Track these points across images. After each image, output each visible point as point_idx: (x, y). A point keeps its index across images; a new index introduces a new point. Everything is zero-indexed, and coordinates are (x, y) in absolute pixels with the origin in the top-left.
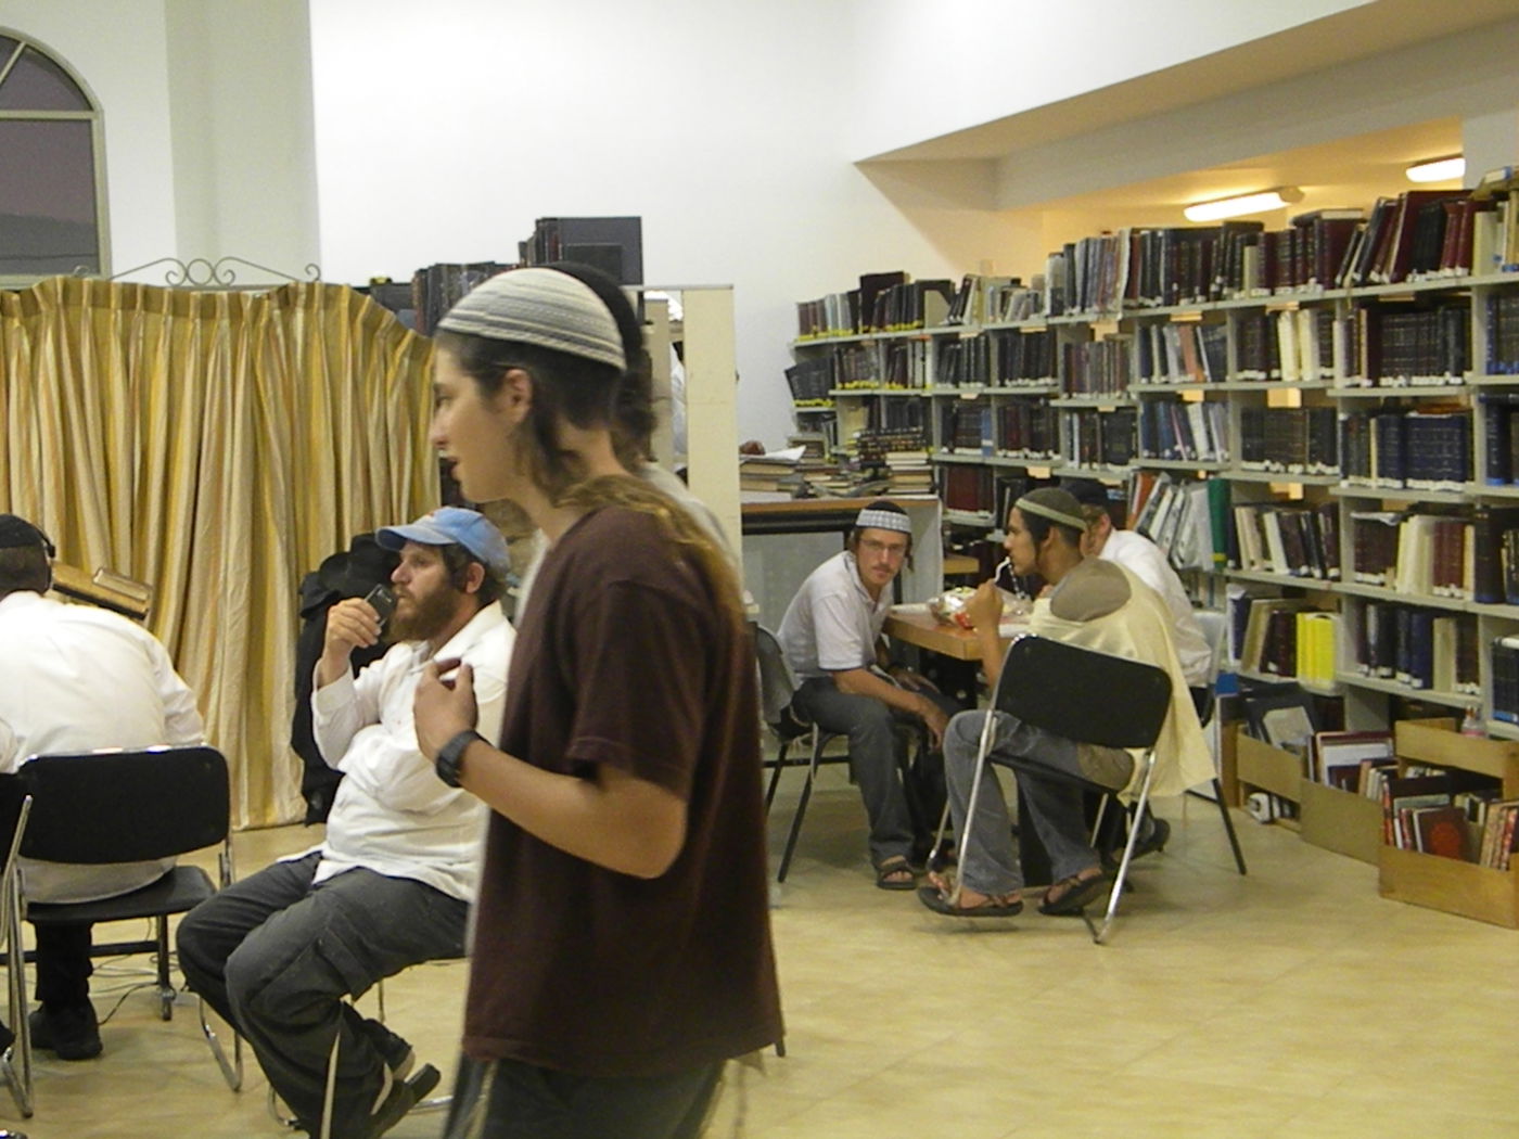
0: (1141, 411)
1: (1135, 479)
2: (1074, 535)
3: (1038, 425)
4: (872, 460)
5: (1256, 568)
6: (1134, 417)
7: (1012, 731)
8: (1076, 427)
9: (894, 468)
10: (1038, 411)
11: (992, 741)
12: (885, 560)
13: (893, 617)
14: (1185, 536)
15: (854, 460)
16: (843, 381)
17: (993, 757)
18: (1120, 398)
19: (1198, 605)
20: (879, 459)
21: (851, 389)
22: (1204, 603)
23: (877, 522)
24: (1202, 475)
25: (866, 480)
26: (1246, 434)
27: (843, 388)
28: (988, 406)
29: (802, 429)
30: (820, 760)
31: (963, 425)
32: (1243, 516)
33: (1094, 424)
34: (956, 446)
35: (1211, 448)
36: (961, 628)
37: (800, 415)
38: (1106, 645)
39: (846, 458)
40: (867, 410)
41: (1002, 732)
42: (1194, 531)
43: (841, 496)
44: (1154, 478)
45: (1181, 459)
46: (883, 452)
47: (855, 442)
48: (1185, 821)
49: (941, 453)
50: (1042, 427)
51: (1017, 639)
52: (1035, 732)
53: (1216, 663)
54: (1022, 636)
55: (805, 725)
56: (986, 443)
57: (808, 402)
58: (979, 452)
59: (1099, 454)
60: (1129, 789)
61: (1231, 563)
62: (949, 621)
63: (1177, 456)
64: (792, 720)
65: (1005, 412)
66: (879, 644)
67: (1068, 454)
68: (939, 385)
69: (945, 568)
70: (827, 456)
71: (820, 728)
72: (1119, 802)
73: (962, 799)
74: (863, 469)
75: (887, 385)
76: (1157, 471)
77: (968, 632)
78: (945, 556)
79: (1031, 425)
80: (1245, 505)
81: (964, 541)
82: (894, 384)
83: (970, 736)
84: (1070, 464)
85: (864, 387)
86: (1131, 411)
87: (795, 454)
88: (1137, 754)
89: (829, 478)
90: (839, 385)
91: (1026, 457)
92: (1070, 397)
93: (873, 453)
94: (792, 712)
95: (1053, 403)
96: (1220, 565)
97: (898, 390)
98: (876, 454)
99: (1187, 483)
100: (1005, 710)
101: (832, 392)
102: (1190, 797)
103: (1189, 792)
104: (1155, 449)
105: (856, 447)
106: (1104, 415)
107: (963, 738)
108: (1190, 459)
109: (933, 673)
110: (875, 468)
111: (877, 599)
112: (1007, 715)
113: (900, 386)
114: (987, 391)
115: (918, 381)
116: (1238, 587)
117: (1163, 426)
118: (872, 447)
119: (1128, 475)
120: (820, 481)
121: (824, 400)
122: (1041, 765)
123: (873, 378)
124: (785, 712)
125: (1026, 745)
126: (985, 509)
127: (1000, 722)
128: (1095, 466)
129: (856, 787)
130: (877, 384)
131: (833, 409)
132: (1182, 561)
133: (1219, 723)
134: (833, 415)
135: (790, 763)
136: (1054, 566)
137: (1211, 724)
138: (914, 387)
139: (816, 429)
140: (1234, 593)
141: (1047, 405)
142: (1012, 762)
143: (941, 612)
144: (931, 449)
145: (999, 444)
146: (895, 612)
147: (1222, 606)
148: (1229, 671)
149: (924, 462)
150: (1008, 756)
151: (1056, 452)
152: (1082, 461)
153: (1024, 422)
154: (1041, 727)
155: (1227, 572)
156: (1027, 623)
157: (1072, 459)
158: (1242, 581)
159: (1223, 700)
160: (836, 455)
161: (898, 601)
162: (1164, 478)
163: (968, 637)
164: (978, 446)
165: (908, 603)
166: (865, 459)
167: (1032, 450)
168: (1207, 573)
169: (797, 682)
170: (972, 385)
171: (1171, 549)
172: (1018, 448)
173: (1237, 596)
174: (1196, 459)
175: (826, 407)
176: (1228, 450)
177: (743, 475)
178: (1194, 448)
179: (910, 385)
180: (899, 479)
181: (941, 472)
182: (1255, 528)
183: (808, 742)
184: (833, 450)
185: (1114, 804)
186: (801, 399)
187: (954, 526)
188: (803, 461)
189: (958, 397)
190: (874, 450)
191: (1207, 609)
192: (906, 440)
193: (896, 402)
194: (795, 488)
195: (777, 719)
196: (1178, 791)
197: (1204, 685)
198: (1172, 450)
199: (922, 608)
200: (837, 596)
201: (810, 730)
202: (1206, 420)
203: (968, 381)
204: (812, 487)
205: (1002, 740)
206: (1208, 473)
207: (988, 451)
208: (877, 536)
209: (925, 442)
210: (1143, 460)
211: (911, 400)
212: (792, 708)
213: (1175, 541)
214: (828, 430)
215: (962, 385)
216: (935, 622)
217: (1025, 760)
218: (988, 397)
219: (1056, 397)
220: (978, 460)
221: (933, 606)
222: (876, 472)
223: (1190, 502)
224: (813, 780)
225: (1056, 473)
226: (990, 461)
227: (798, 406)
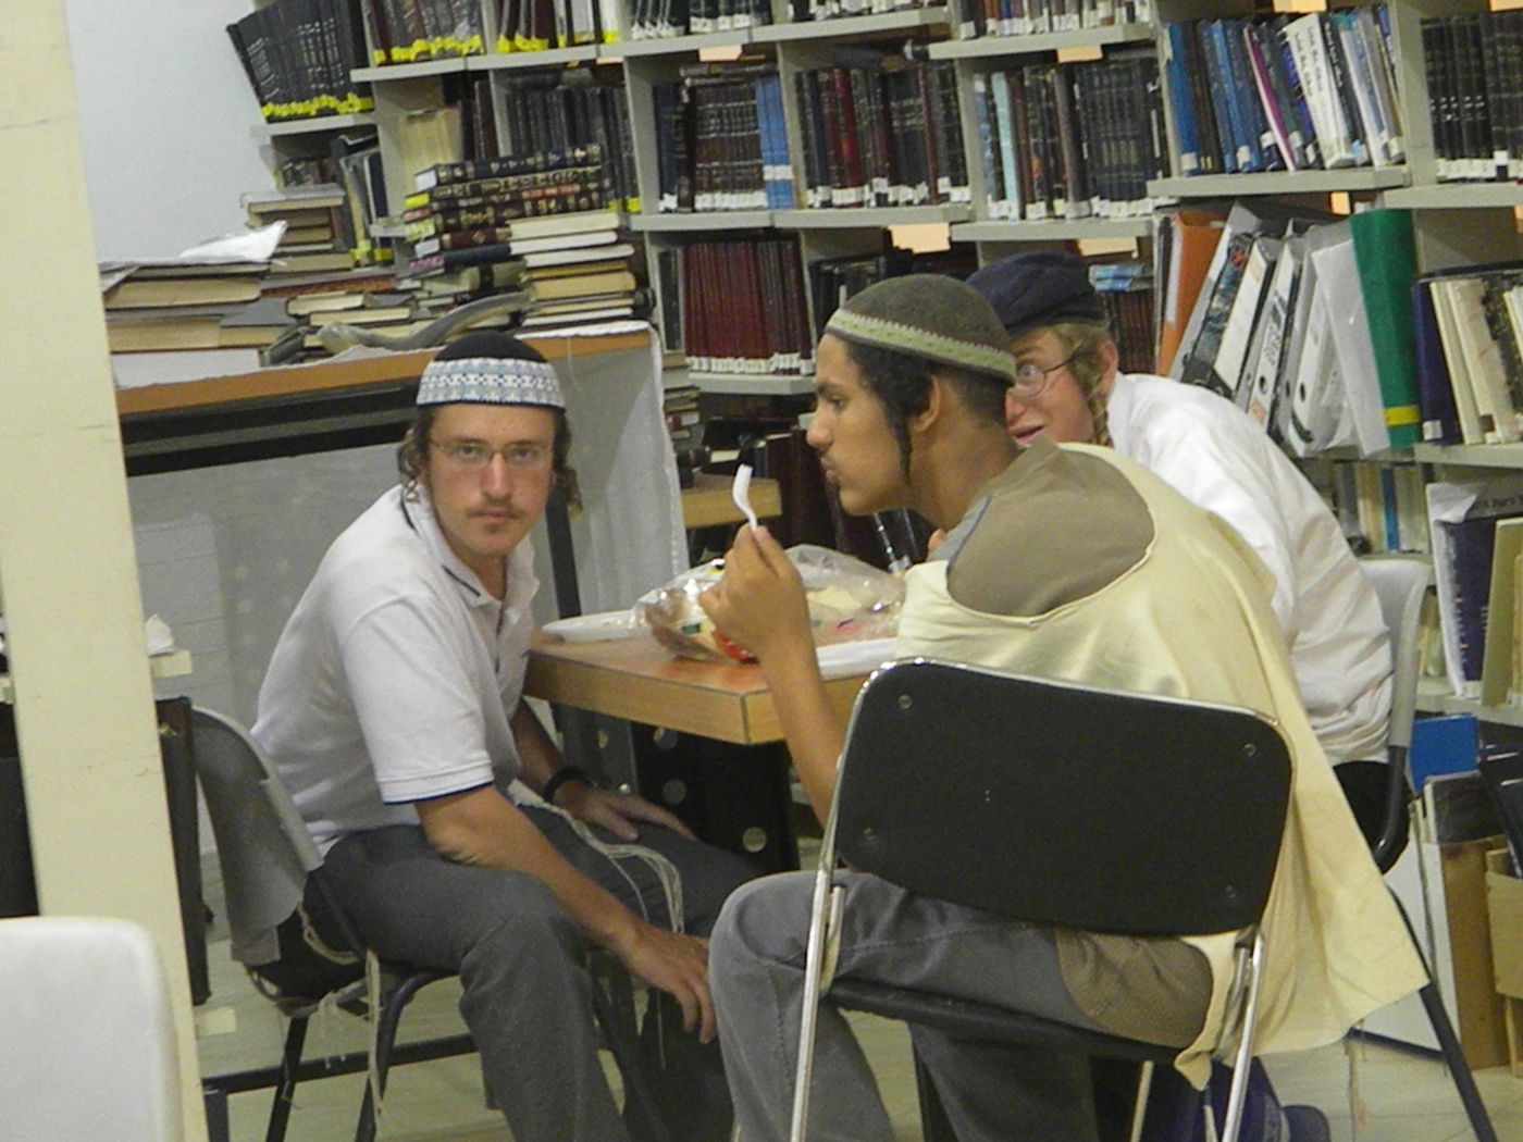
0: (1166, 51)
1: (1166, 230)
2: (990, 390)
3: (903, 111)
4: (473, 244)
5: (1499, 433)
6: (1150, 68)
7: (888, 915)
8: (1003, 111)
9: (532, 261)
10: (901, 76)
11: (834, 951)
12: (498, 488)
13: (554, 650)
14: (1307, 370)
15: (422, 249)
16: (385, 44)
17: (840, 992)
18: (1110, 21)
19: (1362, 547)
20: (492, 240)
21: (413, 61)
22: (1373, 539)
23: (464, 388)
24: (1340, 204)
25: (459, 300)
26: (1440, 86)
27: (389, 62)
28: (772, 74)
29: (291, 178)
30: (394, 1055)
31: (712, 130)
32: (1453, 302)
33: (1051, 96)
34: (695, 189)
35: (1356, 133)
36: (734, 662)
37: (280, 142)
38: (1098, 670)
39: (406, 246)
40: (455, 114)
41: (859, 924)
42: (1329, 356)
43: (392, 345)
44: (1217, 224)
45: (1283, 167)
46: (501, 223)
47: (424, 200)
48: (1357, 1115)
49: (656, 212)
50: (915, 117)
51: (874, 675)
52: (943, 918)
53: (1405, 694)
54: (888, 666)
55: (348, 960)
56: (772, 173)
57: (297, 108)
58: (759, 198)
59: (1069, 174)
60: (1203, 1042)
61: (1431, 429)
62: (702, 648)
63: (1270, 161)
64: (309, 950)
65: (816, 88)
66: (523, 720)
67: (991, 181)
68: (637, 32)
69: (686, 515)
70: (363, 246)
71: (381, 961)
72: (1182, 1080)
73: (773, 1116)
74: (452, 269)
75: (503, 43)
76: (1221, 206)
77: (750, 671)
78: (686, 482)
79: (887, 114)
80: (1450, 273)
81: (742, 439)
82: (519, 40)
83: (777, 946)
84: (995, 209)
85: (444, 54)
86: (1147, 54)
87: (260, 244)
88: (1217, 947)
89: (358, 301)
90: (377, 56)
91: (882, 200)
92: (981, 31)
93: (475, 227)
94: (308, 929)
95: (937, 51)
96: (1404, 437)
97: (533, 53)
98: (483, 226)
99: (1300, 230)
100: (861, 866)
101: (358, 75)
102: (1358, 1047)
103: (1355, 1034)
104: (1212, 149)
105: (425, 213)
106: (1072, 71)
107: (759, 954)
108: (1305, 166)
109: (676, 790)
110: (485, 263)
111: (502, 592)
112: (868, 876)
113: (536, 43)
114: (765, 34)
115: (583, 24)
116: (1458, 490)
117: (1225, 84)
118: (471, 209)
119: (1150, 224)
120: (332, 311)
121: (343, 98)
122: (974, 1003)
123: (463, 26)
124: (290, 929)
125: (922, 954)
126: (787, 349)
127: (851, 895)
128: (1060, 206)
129: (499, 1115)
130: (476, 41)
131: (366, 120)
132: (1306, 436)
133: (1432, 852)
134: (366, 137)
135: (317, 1070)
136: (949, 481)
137: (1408, 857)
138: (571, 43)
139: (327, 176)
140: (1448, 506)
141: (923, 56)
142: (890, 999)
143: (678, 627)
144: (634, 204)
145: (809, 172)
146: (559, 639)
147: (1422, 546)
148: (1453, 713)
149: (612, 237)
150: (880, 986)
151: (959, 180)
152: (1026, 198)
153: (866, 106)
154: (961, 902)
155: (1425, 453)
156: (891, 633)
157: (1001, 195)
158: (1464, 474)
159: (1437, 789)
160: (386, 242)
161: (570, 608)
162: (1241, 221)
163: (750, 685)
164: (756, 183)
165: (596, 611)
166: (455, 245)
167: (895, 181)
168: (1371, 461)
169: (316, 843)
170: (724, 22)
171: (1275, 404)
172: (860, 181)
173: (1456, 514)
174: (1320, 163)
175: (349, 113)
176: (1397, 131)
177: (115, 312)
178: (1310, 137)
179: (562, 40)
180: (547, 289)
181: (664, 260)
182: (1486, 331)
183: (355, 1006)
184: (378, 230)
185: (1170, 1084)
186: (276, 101)
187: (708, 402)
188: (281, 264)
189: (692, 57)
190: (477, 217)
191: (1381, 555)
192: (558, 184)
193: (531, 84)
194: (272, 337)
195: (272, 952)
196: (1333, 1034)
197: (1381, 757)
198: (1256, 146)
199: (626, 620)
200: (403, 601)
201: (358, 972)
202: (1337, 61)
203: (713, 14)
204: (314, 330)
205: (861, 944)
206: (1355, 196)
207: (784, 194)
208: (473, 424)
209: (617, 183)
210: (1184, 179)
211: (566, 75)
212: (305, 917)
213: (1283, 385)
214: (358, 172)
215: (697, 24)
216: (664, 654)
217: (920, 992)
218: (768, 51)
219: (943, 34)
220: (759, 221)
221: (653, 612)
222: (486, 273)
223: (1313, 278)
224: (378, 1103)
225: (964, 234)
226: (787, 219)
227: (271, 119)
